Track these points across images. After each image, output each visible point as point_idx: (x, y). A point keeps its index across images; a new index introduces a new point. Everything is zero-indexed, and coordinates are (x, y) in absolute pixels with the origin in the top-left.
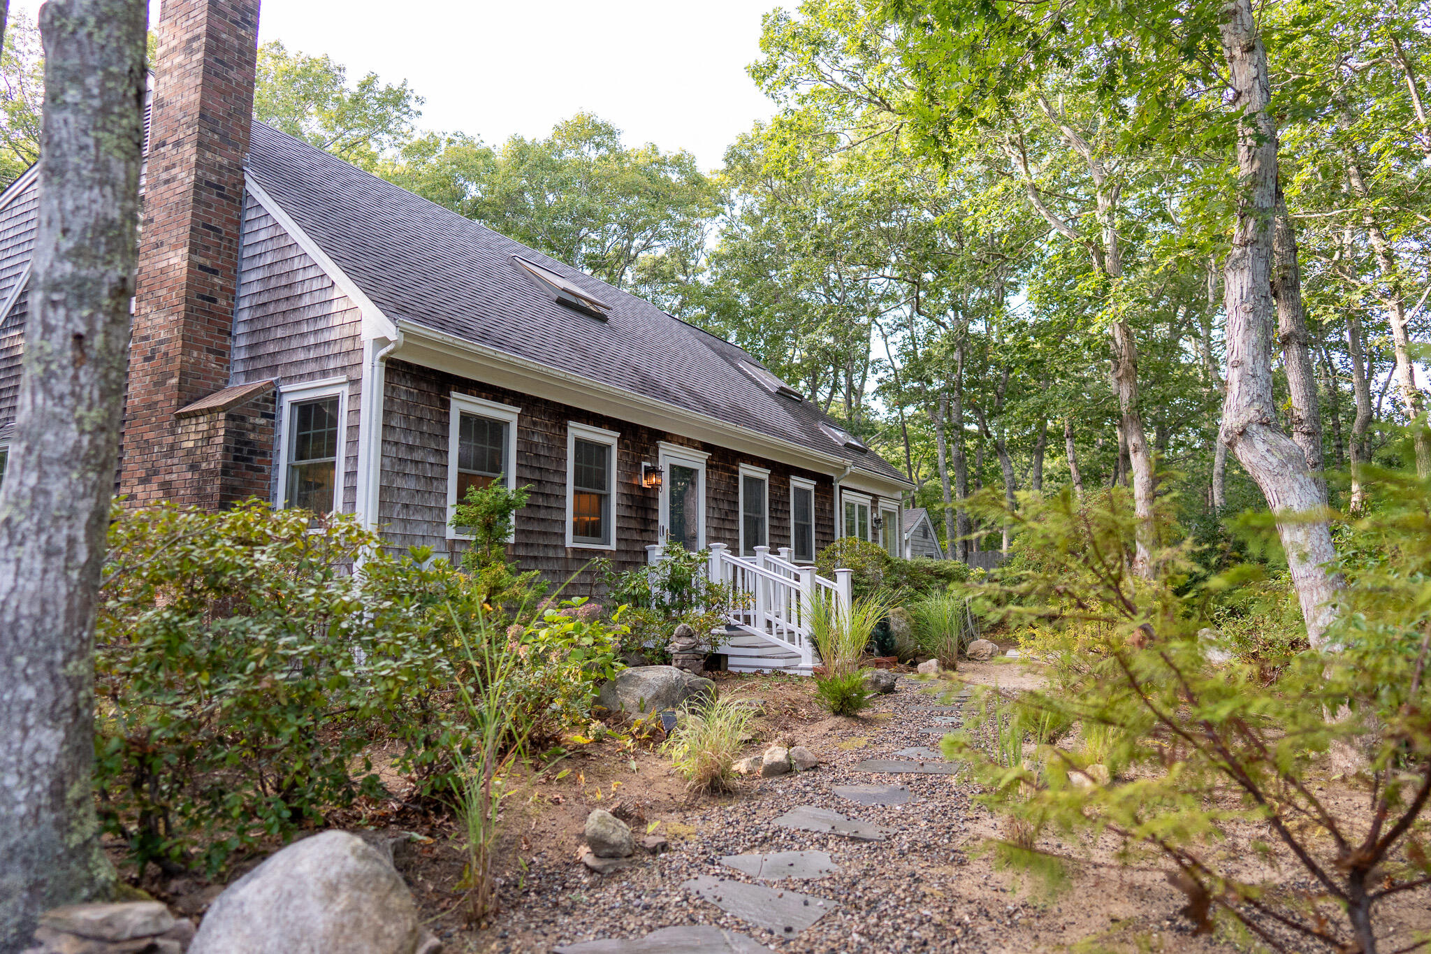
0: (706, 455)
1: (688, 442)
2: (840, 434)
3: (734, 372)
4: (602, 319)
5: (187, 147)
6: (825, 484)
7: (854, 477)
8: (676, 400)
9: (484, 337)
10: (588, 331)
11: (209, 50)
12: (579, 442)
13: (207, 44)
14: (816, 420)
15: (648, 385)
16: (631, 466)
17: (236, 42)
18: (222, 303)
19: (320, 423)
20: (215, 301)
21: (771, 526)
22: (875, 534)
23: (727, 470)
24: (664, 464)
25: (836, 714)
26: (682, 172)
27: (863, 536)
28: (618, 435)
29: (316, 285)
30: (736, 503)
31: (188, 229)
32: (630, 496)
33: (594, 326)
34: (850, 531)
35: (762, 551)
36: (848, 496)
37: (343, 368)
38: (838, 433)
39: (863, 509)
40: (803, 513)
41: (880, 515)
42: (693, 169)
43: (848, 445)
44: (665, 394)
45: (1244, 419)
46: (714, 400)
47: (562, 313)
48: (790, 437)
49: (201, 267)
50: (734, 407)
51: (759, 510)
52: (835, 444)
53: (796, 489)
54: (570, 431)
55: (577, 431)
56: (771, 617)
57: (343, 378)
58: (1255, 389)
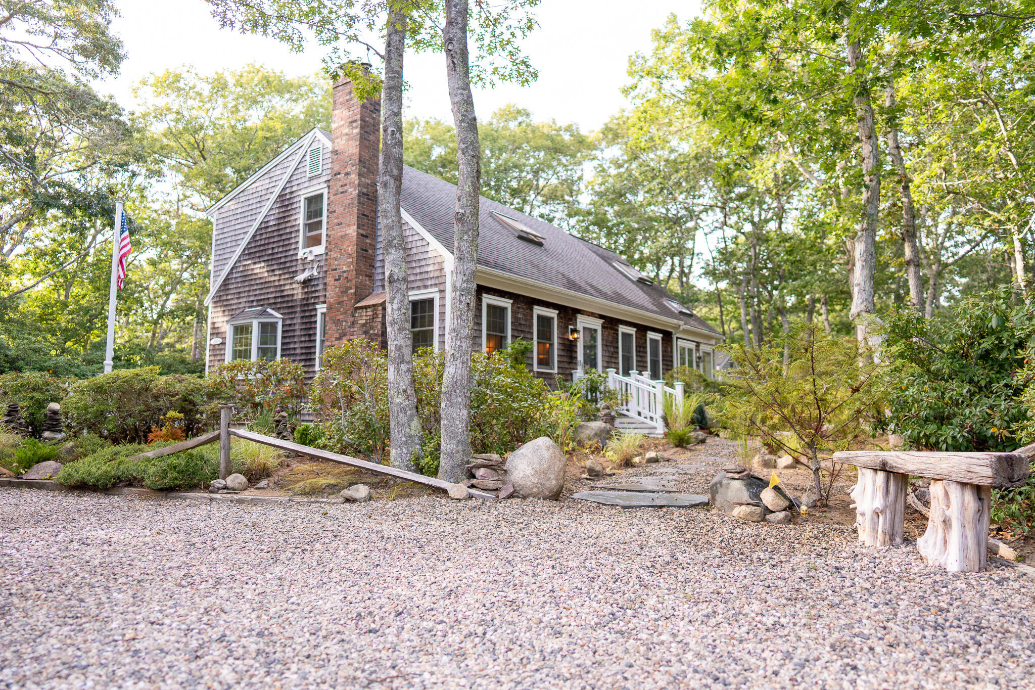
0: (601, 321)
1: (592, 315)
2: (675, 305)
3: (612, 269)
4: (540, 245)
5: (353, 176)
6: (667, 336)
7: (686, 331)
8: (586, 292)
9: (496, 266)
10: (536, 254)
11: (362, 127)
12: (539, 317)
13: (361, 124)
14: (661, 297)
15: (572, 285)
16: (563, 329)
17: (372, 121)
18: (370, 251)
19: (423, 311)
20: (367, 251)
21: (637, 361)
22: (698, 366)
23: (612, 329)
24: (580, 327)
25: (677, 446)
26: (571, 135)
27: (691, 365)
28: (557, 312)
29: (419, 244)
30: (617, 348)
31: (356, 217)
32: (563, 344)
33: (537, 250)
34: (683, 363)
35: (634, 372)
36: (681, 343)
37: (436, 284)
38: (673, 304)
39: (690, 350)
40: (654, 353)
41: (701, 354)
42: (578, 133)
43: (681, 313)
44: (579, 288)
45: (859, 310)
46: (604, 290)
47: (522, 244)
48: (647, 310)
49: (362, 235)
50: (616, 293)
51: (630, 351)
52: (673, 312)
53: (651, 339)
54: (535, 311)
55: (538, 310)
56: (640, 409)
57: (437, 289)
58: (865, 296)
